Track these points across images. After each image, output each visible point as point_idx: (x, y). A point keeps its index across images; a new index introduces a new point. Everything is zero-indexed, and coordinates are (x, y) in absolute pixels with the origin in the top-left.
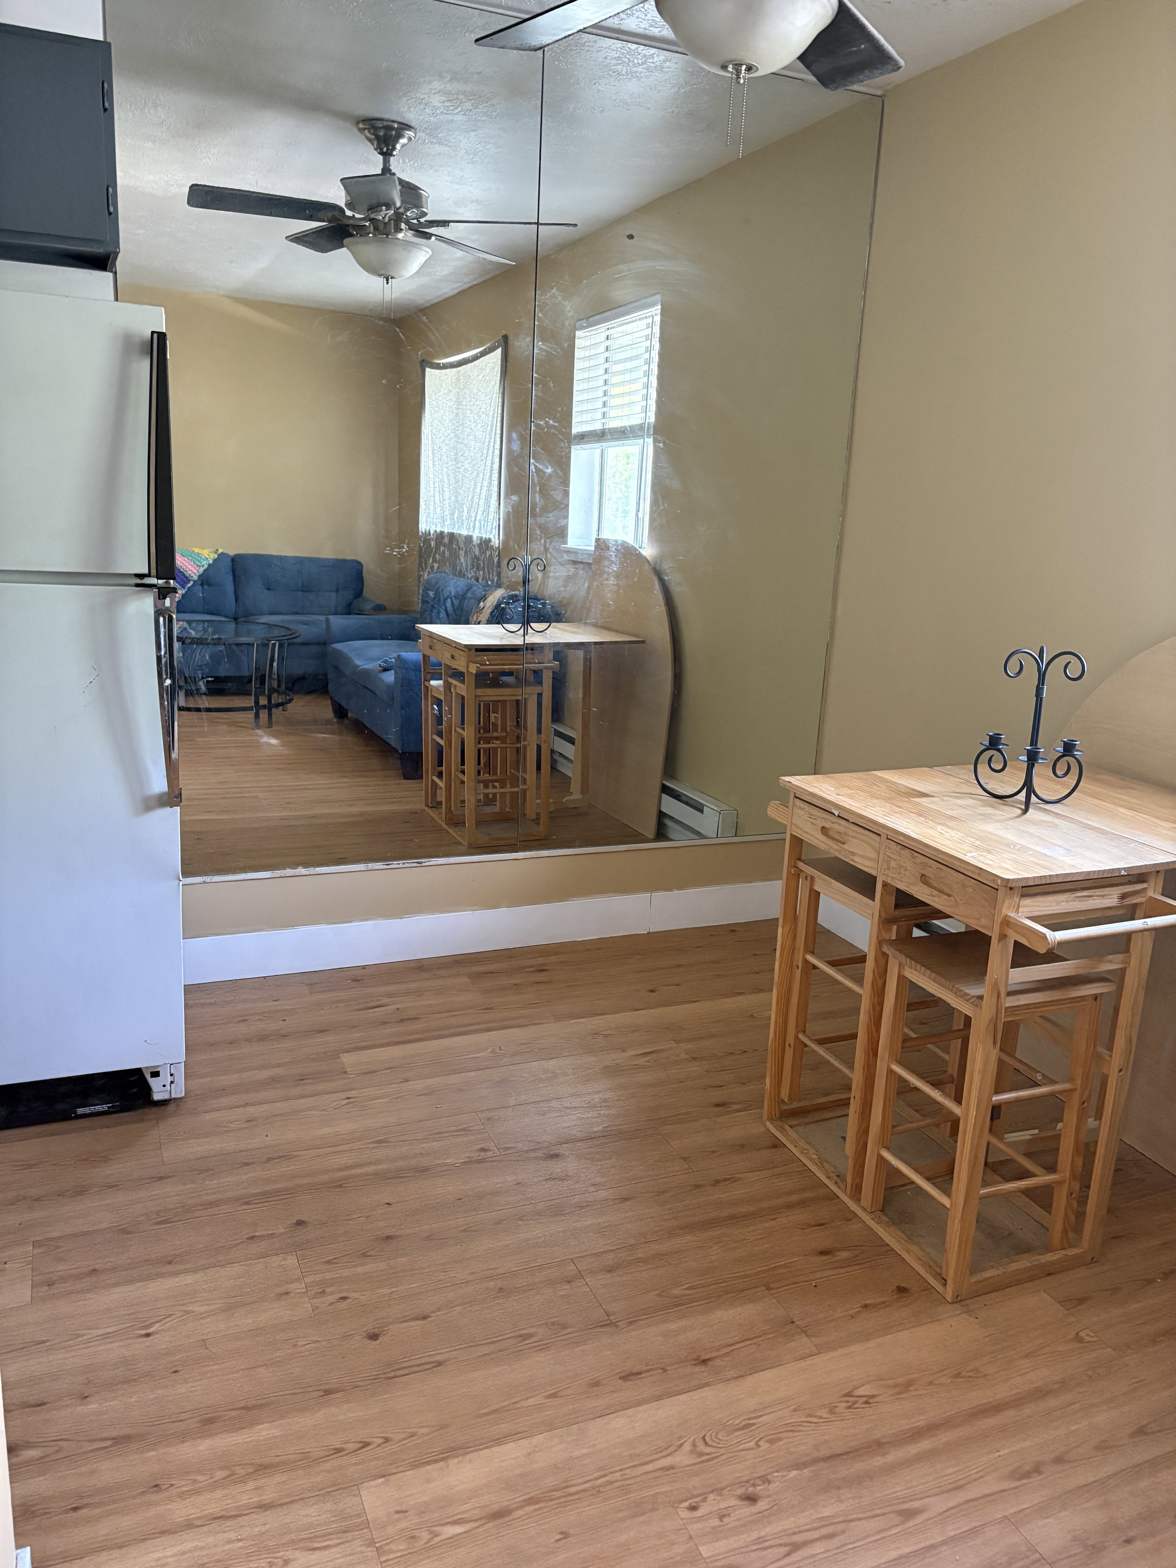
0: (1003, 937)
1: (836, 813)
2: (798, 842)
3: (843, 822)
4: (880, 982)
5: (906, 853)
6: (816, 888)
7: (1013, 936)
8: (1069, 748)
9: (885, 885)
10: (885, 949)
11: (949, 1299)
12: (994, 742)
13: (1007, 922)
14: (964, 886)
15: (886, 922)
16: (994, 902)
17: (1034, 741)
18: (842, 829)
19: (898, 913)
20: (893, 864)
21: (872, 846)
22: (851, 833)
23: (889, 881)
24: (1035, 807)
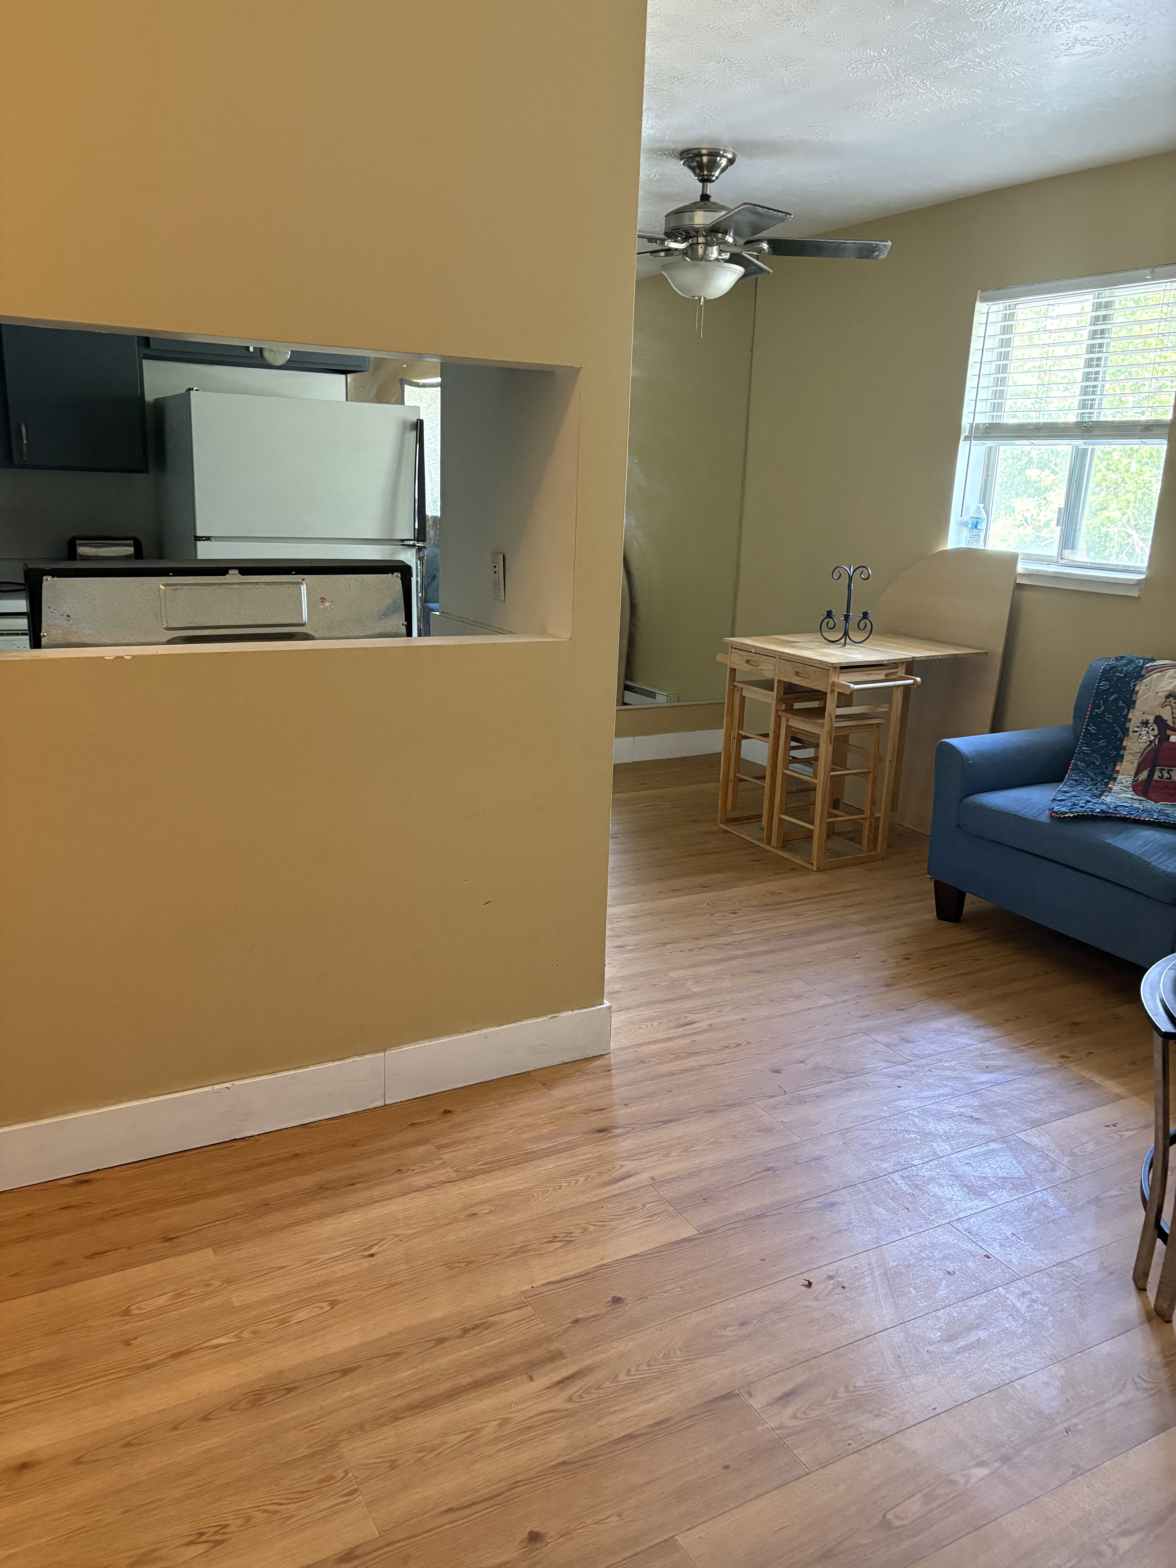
0: (832, 691)
1: (754, 651)
2: (733, 671)
3: (758, 655)
4: (777, 731)
5: (788, 663)
6: (744, 694)
7: (837, 690)
8: (865, 615)
9: (779, 681)
10: (780, 713)
11: (815, 869)
12: (829, 614)
13: (834, 684)
14: (815, 672)
15: (780, 700)
16: (828, 676)
17: (848, 610)
18: (757, 659)
19: (786, 696)
20: (782, 670)
21: (772, 664)
22: (761, 660)
23: (781, 679)
24: (849, 644)
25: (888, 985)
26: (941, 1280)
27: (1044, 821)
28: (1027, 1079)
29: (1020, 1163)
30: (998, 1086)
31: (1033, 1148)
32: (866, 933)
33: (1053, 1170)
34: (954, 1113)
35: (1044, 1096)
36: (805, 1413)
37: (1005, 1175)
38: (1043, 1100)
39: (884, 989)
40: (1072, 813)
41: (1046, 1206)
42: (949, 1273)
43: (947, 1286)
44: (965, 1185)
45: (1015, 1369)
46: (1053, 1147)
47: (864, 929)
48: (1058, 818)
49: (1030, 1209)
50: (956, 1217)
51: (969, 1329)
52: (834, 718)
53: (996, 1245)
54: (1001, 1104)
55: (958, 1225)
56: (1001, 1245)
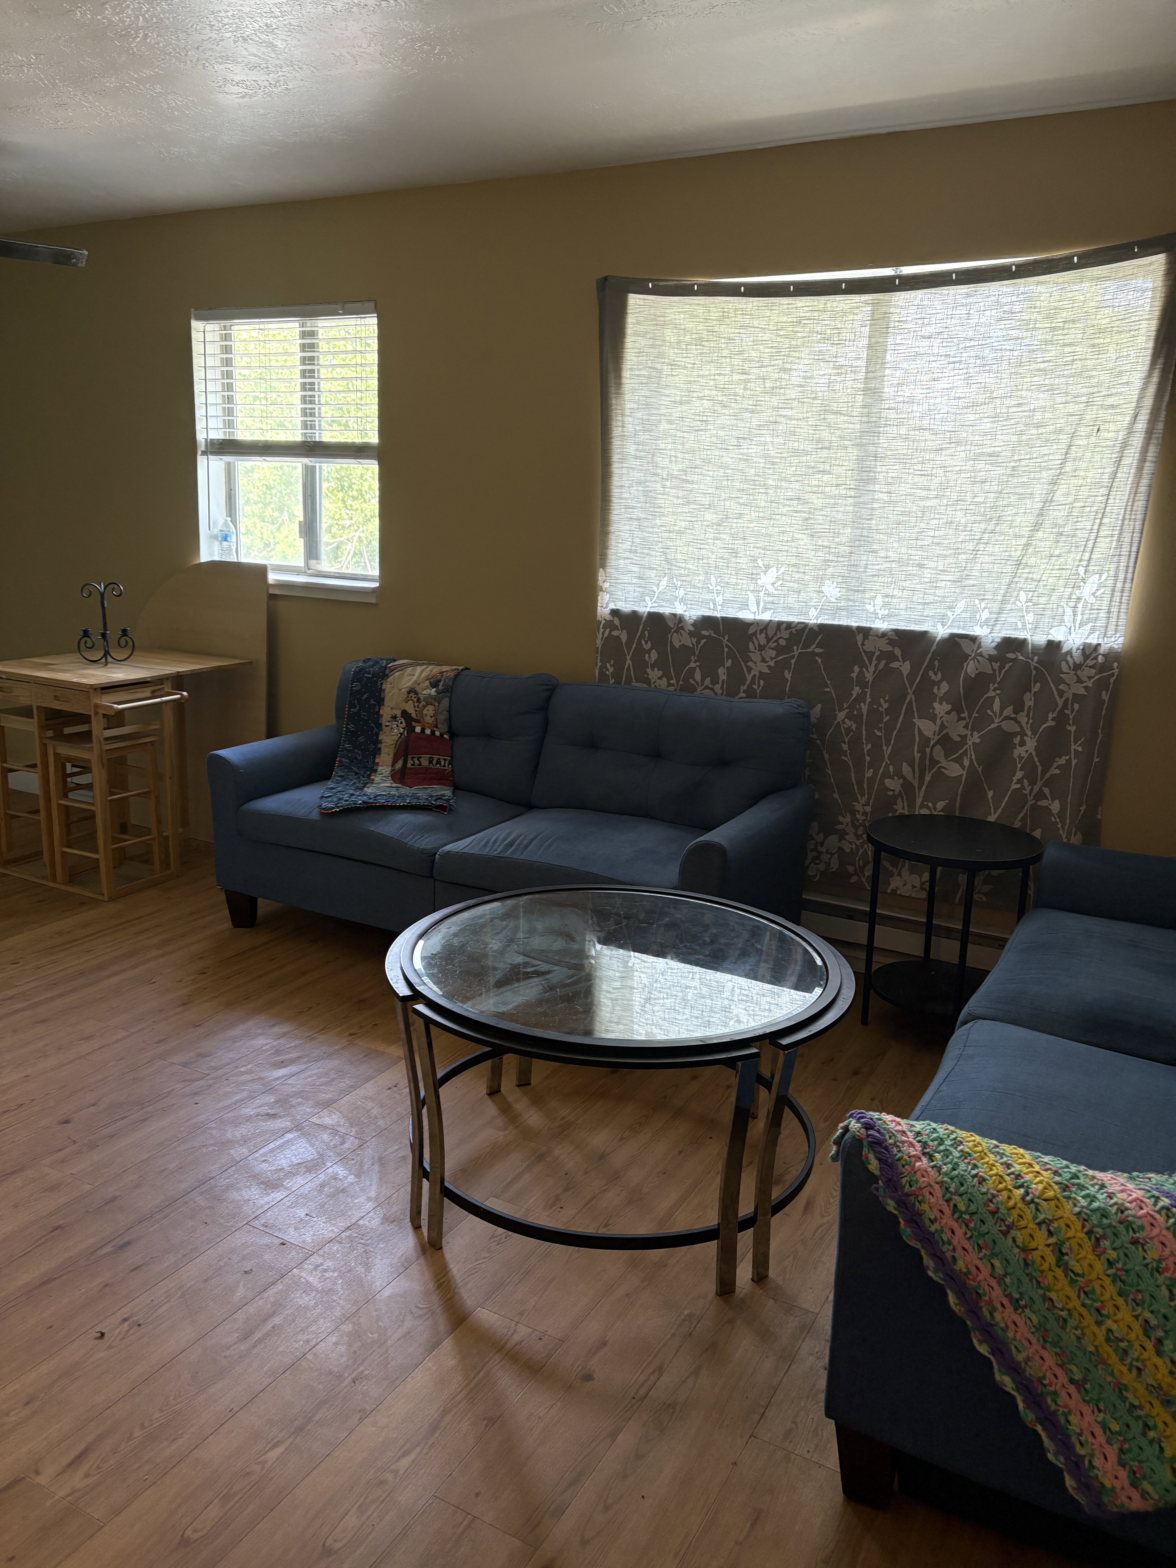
0: (95, 713)
1: (5, 677)
3: (10, 681)
4: (45, 761)
5: (44, 687)
7: (102, 712)
8: (125, 632)
9: (37, 707)
10: (45, 741)
11: (106, 899)
12: (86, 633)
13: (96, 707)
14: (75, 695)
15: (43, 728)
16: (89, 699)
17: (105, 628)
18: (9, 685)
19: (49, 723)
20: (38, 695)
21: (27, 689)
22: (15, 686)
23: (39, 705)
24: (111, 663)
25: (185, 1004)
26: (239, 1282)
27: (315, 818)
28: (319, 1064)
29: (312, 1146)
30: (293, 1078)
31: (324, 1127)
32: (162, 956)
33: (343, 1143)
34: (251, 1116)
35: (335, 1076)
36: (98, 1467)
37: (299, 1161)
38: (333, 1080)
39: (180, 1009)
40: (338, 807)
41: (335, 1179)
42: (246, 1272)
43: (244, 1285)
44: (262, 1183)
45: (308, 1341)
46: (342, 1121)
47: (160, 952)
48: (326, 814)
49: (322, 1186)
50: (253, 1216)
51: (265, 1320)
52: (102, 740)
53: (291, 1231)
54: (296, 1095)
55: (256, 1223)
56: (296, 1229)
